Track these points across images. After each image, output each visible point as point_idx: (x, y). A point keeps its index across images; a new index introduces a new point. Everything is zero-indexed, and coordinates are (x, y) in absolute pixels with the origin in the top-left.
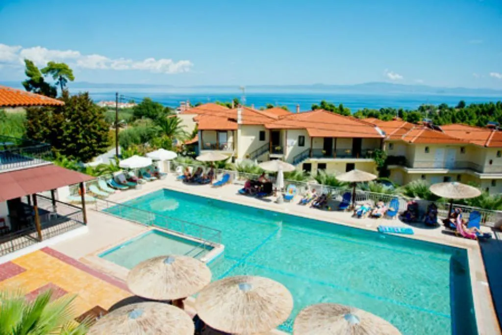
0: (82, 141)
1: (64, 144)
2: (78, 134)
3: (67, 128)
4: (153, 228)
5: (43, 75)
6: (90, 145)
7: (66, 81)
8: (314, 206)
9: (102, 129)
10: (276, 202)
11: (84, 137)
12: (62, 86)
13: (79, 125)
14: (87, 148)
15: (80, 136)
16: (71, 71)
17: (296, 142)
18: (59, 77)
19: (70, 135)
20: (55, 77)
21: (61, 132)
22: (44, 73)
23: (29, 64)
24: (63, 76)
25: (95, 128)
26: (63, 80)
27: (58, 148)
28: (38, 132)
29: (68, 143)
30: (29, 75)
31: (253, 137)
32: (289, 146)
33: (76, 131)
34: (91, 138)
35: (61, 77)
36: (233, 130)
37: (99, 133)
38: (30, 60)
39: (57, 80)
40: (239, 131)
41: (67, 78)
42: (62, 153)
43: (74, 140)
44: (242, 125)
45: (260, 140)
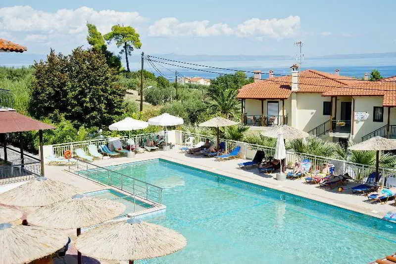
0: (88, 105)
1: (69, 108)
2: (85, 97)
3: (73, 88)
4: (110, 187)
5: (106, 43)
6: (99, 111)
7: (131, 48)
8: (322, 187)
9: (114, 93)
10: (276, 179)
11: (91, 100)
12: (126, 54)
13: (86, 86)
14: (94, 113)
15: (88, 100)
16: (138, 36)
17: (367, 115)
18: (123, 45)
19: (75, 98)
20: (119, 44)
21: (65, 93)
22: (107, 40)
23: (92, 29)
24: (129, 43)
25: (105, 91)
26: (128, 49)
27: (61, 111)
28: (42, 92)
29: (73, 106)
30: (91, 43)
31: (314, 111)
32: (358, 122)
33: (83, 93)
34: (100, 102)
35: (126, 43)
36: (283, 99)
37: (110, 97)
38: (93, 24)
39: (122, 47)
40: (294, 102)
41: (132, 46)
42: (67, 118)
43: (81, 104)
44: (297, 93)
45: (325, 113)
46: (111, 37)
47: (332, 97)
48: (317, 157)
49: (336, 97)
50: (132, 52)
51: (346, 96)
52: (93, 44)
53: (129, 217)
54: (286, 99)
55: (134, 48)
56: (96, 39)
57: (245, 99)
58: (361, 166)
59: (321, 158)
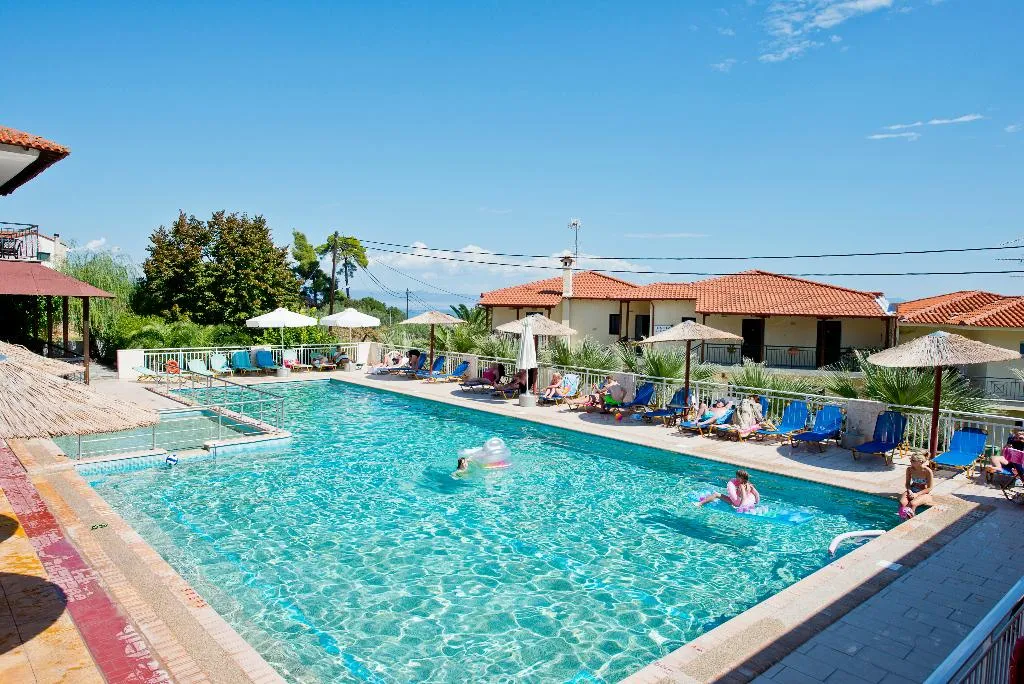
5: (318, 258)
7: (354, 268)
10: (519, 405)
12: (346, 275)
16: (363, 249)
18: (343, 262)
22: (320, 254)
23: (299, 238)
24: (351, 260)
26: (349, 268)
35: (346, 260)
36: (549, 308)
38: (302, 232)
40: (566, 313)
41: (356, 264)
44: (570, 299)
45: (611, 332)
46: (325, 251)
47: (622, 301)
48: (590, 372)
49: (628, 301)
50: (355, 273)
51: (642, 299)
52: (300, 260)
53: (206, 448)
54: (554, 306)
55: (358, 267)
56: (304, 252)
57: (491, 306)
58: (661, 381)
59: (597, 373)
